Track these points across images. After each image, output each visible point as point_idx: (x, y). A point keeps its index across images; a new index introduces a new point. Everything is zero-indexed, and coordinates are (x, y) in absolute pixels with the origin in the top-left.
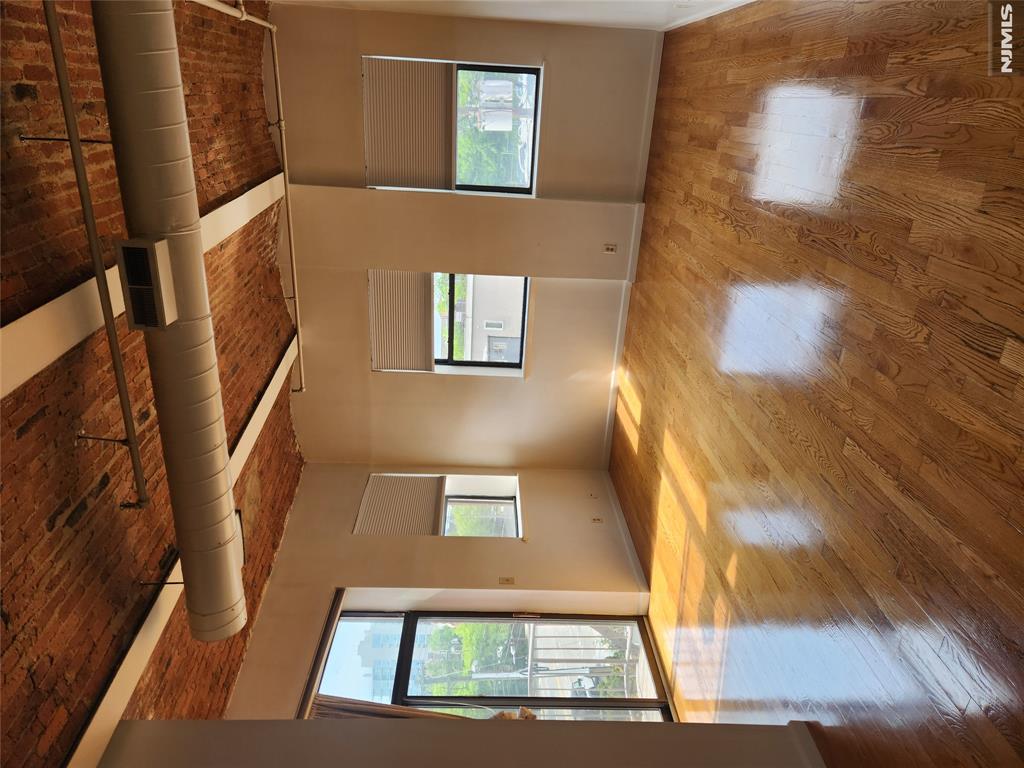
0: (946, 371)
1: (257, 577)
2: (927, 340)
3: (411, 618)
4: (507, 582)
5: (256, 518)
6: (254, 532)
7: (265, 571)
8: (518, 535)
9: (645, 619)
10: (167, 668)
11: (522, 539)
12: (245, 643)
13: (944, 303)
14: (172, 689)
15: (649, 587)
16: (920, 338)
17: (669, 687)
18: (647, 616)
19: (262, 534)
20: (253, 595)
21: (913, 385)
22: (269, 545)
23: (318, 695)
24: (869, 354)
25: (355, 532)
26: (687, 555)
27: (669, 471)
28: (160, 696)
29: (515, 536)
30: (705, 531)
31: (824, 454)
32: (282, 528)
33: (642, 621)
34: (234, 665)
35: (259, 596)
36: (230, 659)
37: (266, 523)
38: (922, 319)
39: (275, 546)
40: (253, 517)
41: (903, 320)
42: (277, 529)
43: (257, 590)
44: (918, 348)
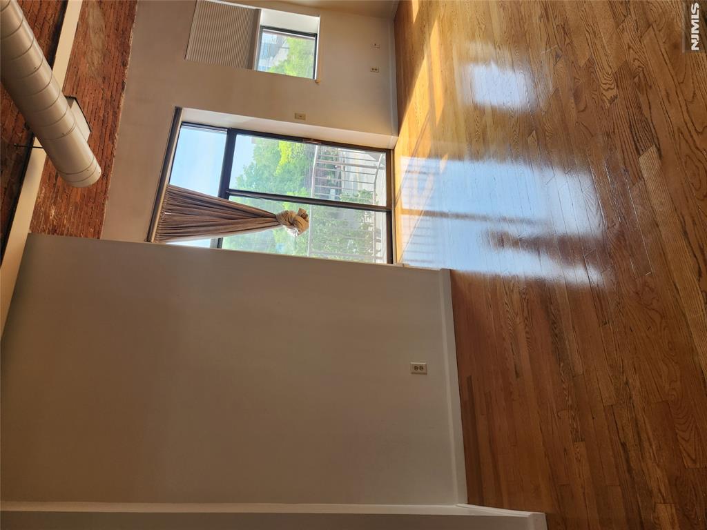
0: (608, 135)
1: (114, 92)
2: (612, 100)
3: (232, 133)
4: (300, 118)
5: (103, 45)
6: (104, 56)
7: (120, 87)
8: (314, 78)
9: (392, 152)
10: (56, 180)
11: (316, 81)
12: (113, 143)
13: (636, 80)
14: (64, 189)
15: (398, 133)
16: (610, 94)
17: (395, 201)
18: (393, 150)
19: (112, 57)
20: (114, 108)
21: (587, 128)
22: (120, 64)
23: (169, 186)
24: (575, 78)
25: (187, 58)
26: (423, 130)
27: (430, 56)
28: (56, 197)
29: (312, 78)
30: (437, 123)
31: (517, 130)
32: (129, 47)
33: (389, 153)
34: (108, 160)
35: (118, 108)
36: (104, 158)
37: (113, 46)
38: (618, 79)
39: (124, 64)
40: (101, 45)
41: (608, 69)
42: (124, 49)
43: (116, 103)
44: (603, 101)
